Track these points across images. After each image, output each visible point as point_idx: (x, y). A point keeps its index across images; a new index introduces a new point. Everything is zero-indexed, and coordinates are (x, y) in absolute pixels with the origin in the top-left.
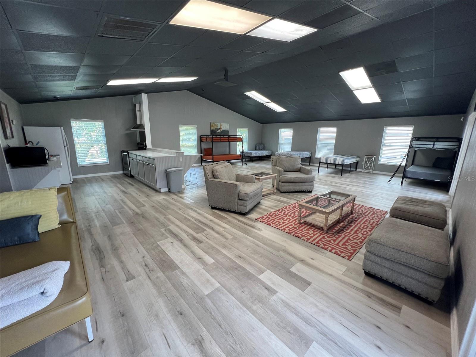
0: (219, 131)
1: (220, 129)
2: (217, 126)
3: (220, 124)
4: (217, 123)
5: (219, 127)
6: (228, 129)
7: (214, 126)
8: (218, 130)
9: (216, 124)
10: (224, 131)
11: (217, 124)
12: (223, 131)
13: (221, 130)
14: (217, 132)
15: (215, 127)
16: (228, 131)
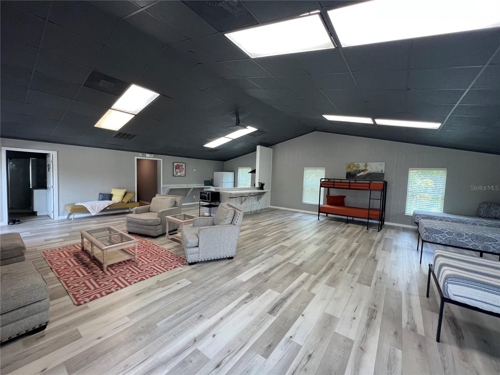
0: (362, 173)
1: (363, 171)
2: (358, 167)
3: (365, 163)
4: (359, 163)
5: (362, 167)
6: (382, 171)
7: (351, 167)
8: (359, 172)
9: (356, 164)
10: (373, 173)
11: (358, 165)
12: (370, 175)
13: (366, 172)
14: (358, 175)
15: (354, 169)
16: (384, 174)
